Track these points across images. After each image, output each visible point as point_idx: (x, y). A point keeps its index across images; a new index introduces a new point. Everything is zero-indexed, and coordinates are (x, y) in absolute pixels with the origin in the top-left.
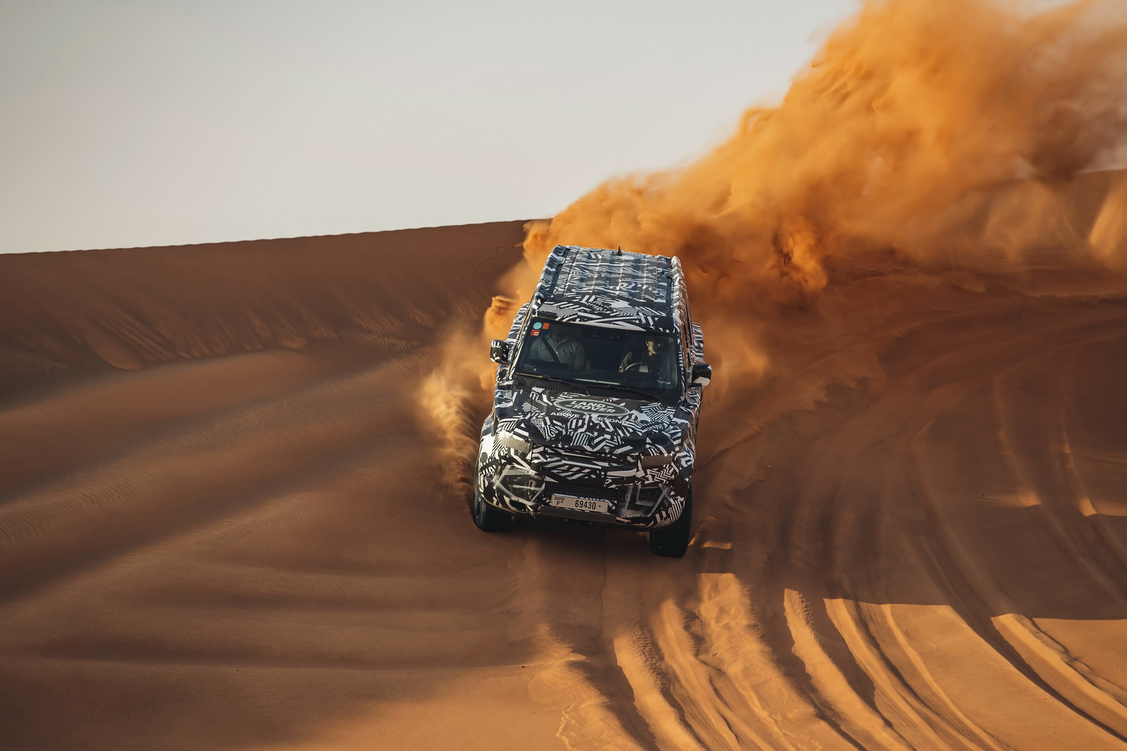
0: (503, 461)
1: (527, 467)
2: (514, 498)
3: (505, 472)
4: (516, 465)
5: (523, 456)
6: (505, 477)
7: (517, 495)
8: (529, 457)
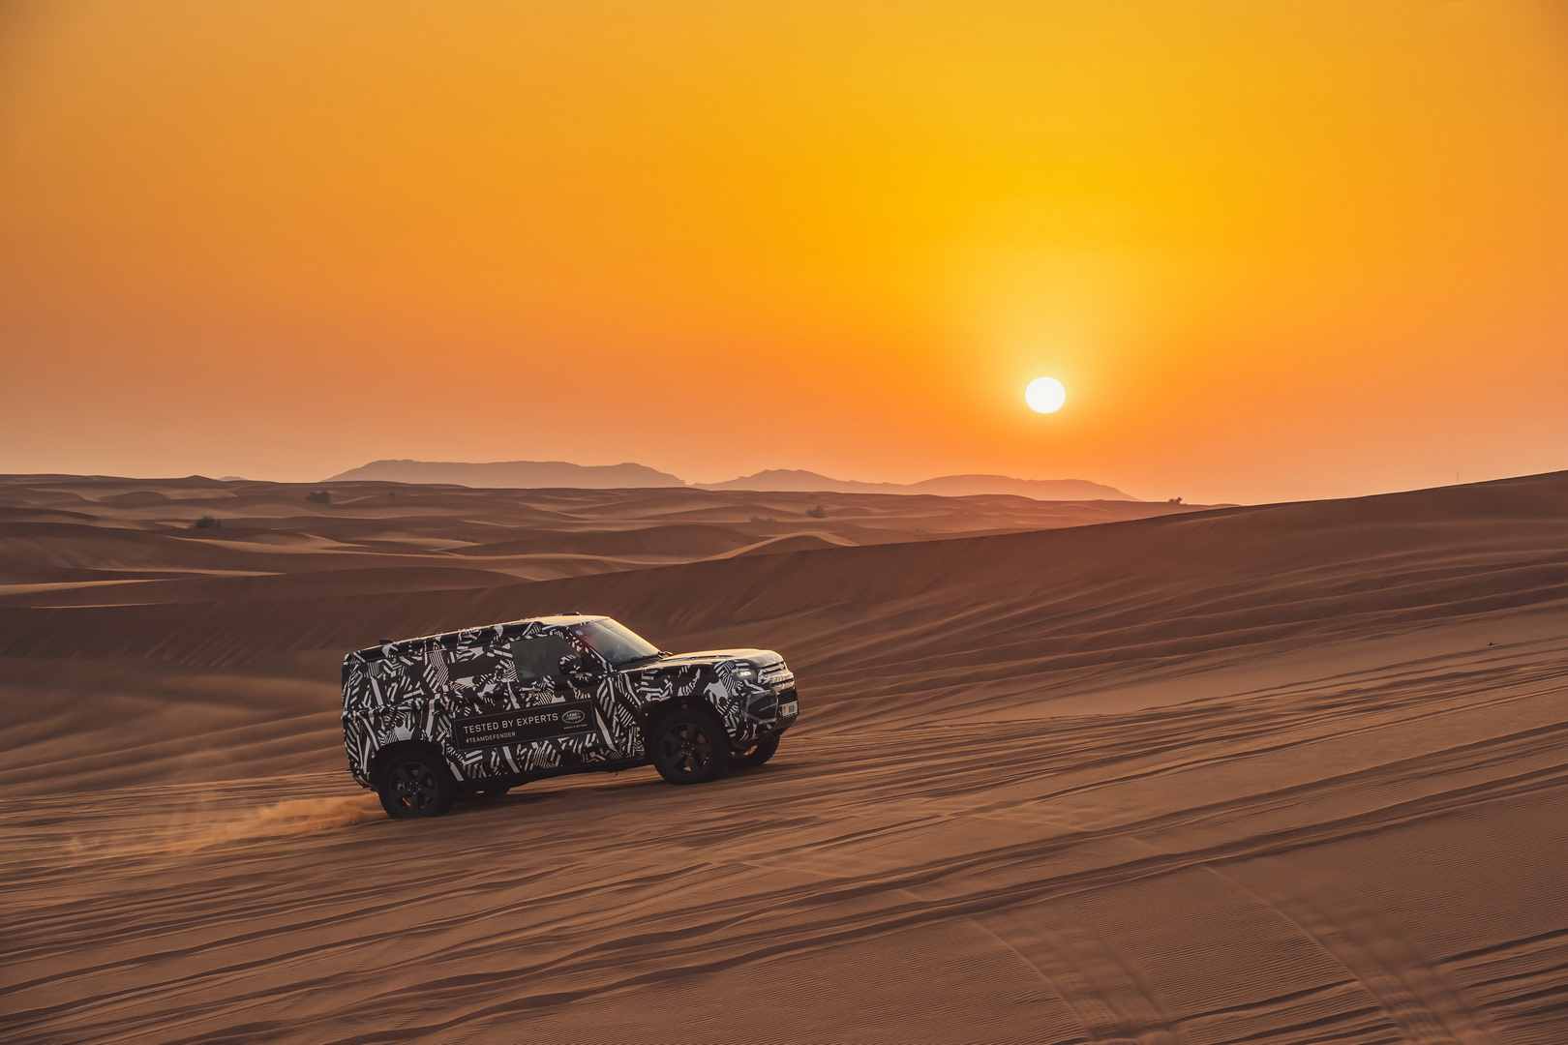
0: (743, 695)
1: (762, 690)
2: (761, 722)
3: (748, 703)
4: (754, 693)
5: (755, 682)
6: (750, 706)
7: (763, 718)
8: (760, 681)
